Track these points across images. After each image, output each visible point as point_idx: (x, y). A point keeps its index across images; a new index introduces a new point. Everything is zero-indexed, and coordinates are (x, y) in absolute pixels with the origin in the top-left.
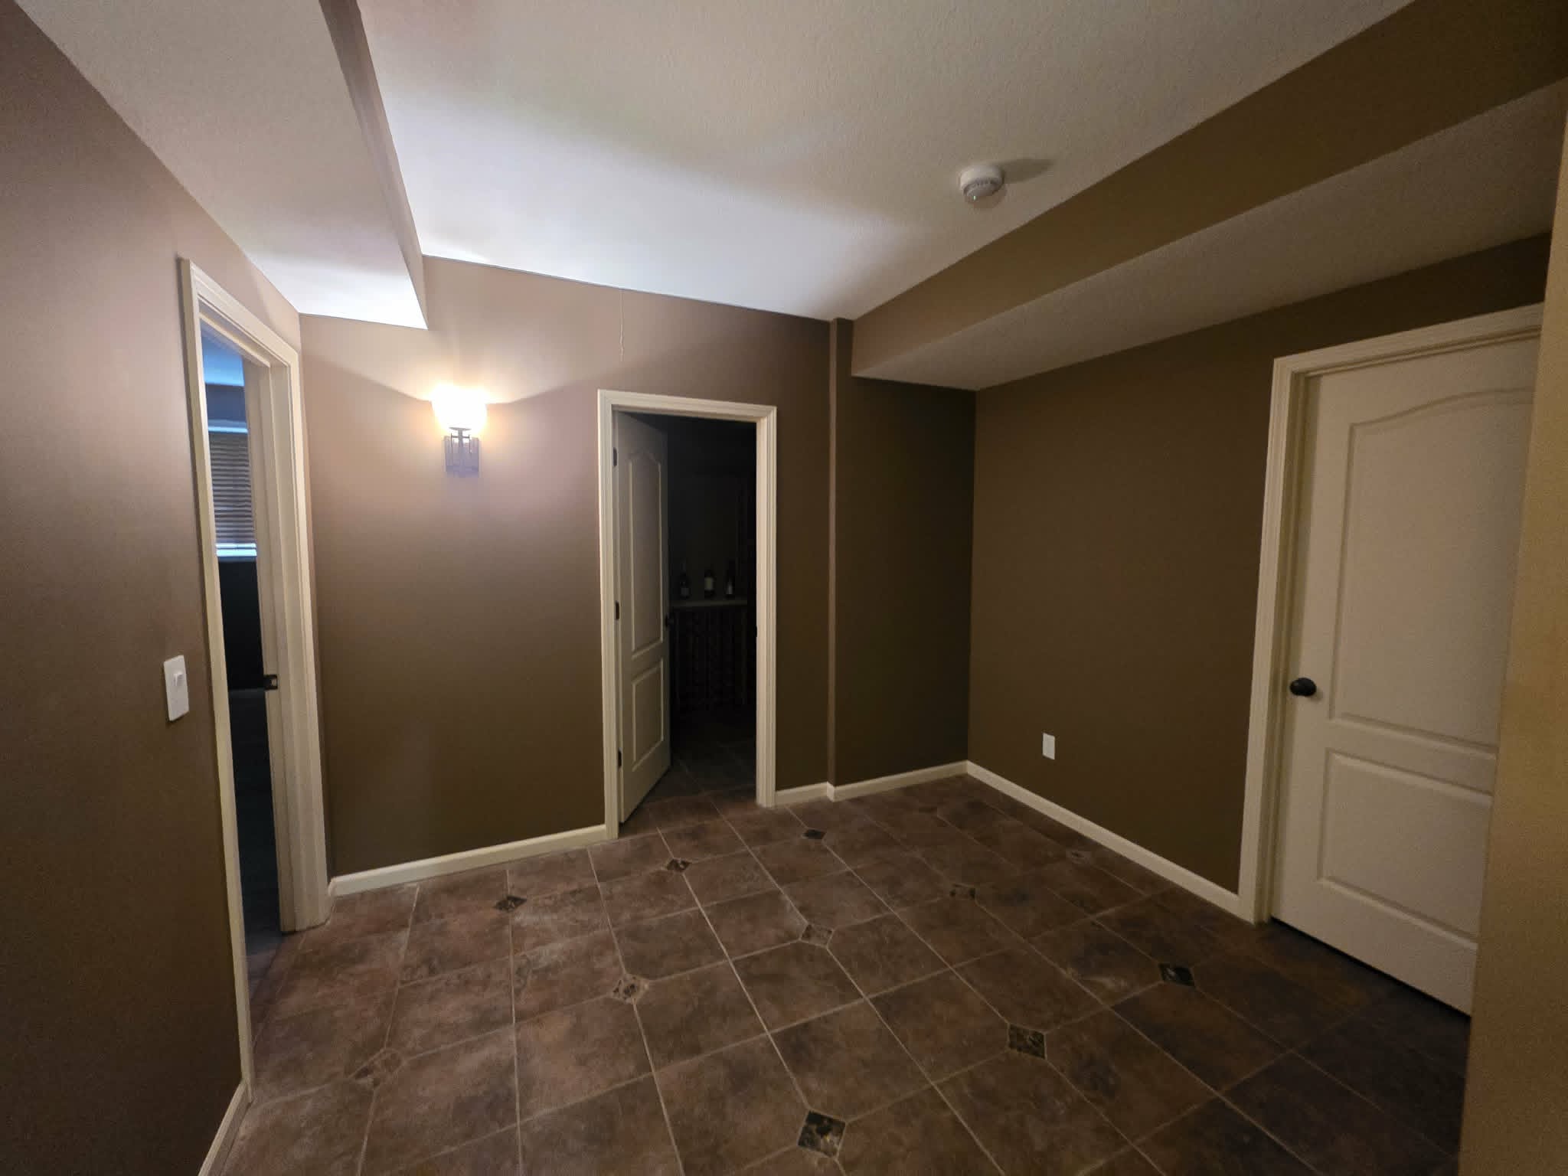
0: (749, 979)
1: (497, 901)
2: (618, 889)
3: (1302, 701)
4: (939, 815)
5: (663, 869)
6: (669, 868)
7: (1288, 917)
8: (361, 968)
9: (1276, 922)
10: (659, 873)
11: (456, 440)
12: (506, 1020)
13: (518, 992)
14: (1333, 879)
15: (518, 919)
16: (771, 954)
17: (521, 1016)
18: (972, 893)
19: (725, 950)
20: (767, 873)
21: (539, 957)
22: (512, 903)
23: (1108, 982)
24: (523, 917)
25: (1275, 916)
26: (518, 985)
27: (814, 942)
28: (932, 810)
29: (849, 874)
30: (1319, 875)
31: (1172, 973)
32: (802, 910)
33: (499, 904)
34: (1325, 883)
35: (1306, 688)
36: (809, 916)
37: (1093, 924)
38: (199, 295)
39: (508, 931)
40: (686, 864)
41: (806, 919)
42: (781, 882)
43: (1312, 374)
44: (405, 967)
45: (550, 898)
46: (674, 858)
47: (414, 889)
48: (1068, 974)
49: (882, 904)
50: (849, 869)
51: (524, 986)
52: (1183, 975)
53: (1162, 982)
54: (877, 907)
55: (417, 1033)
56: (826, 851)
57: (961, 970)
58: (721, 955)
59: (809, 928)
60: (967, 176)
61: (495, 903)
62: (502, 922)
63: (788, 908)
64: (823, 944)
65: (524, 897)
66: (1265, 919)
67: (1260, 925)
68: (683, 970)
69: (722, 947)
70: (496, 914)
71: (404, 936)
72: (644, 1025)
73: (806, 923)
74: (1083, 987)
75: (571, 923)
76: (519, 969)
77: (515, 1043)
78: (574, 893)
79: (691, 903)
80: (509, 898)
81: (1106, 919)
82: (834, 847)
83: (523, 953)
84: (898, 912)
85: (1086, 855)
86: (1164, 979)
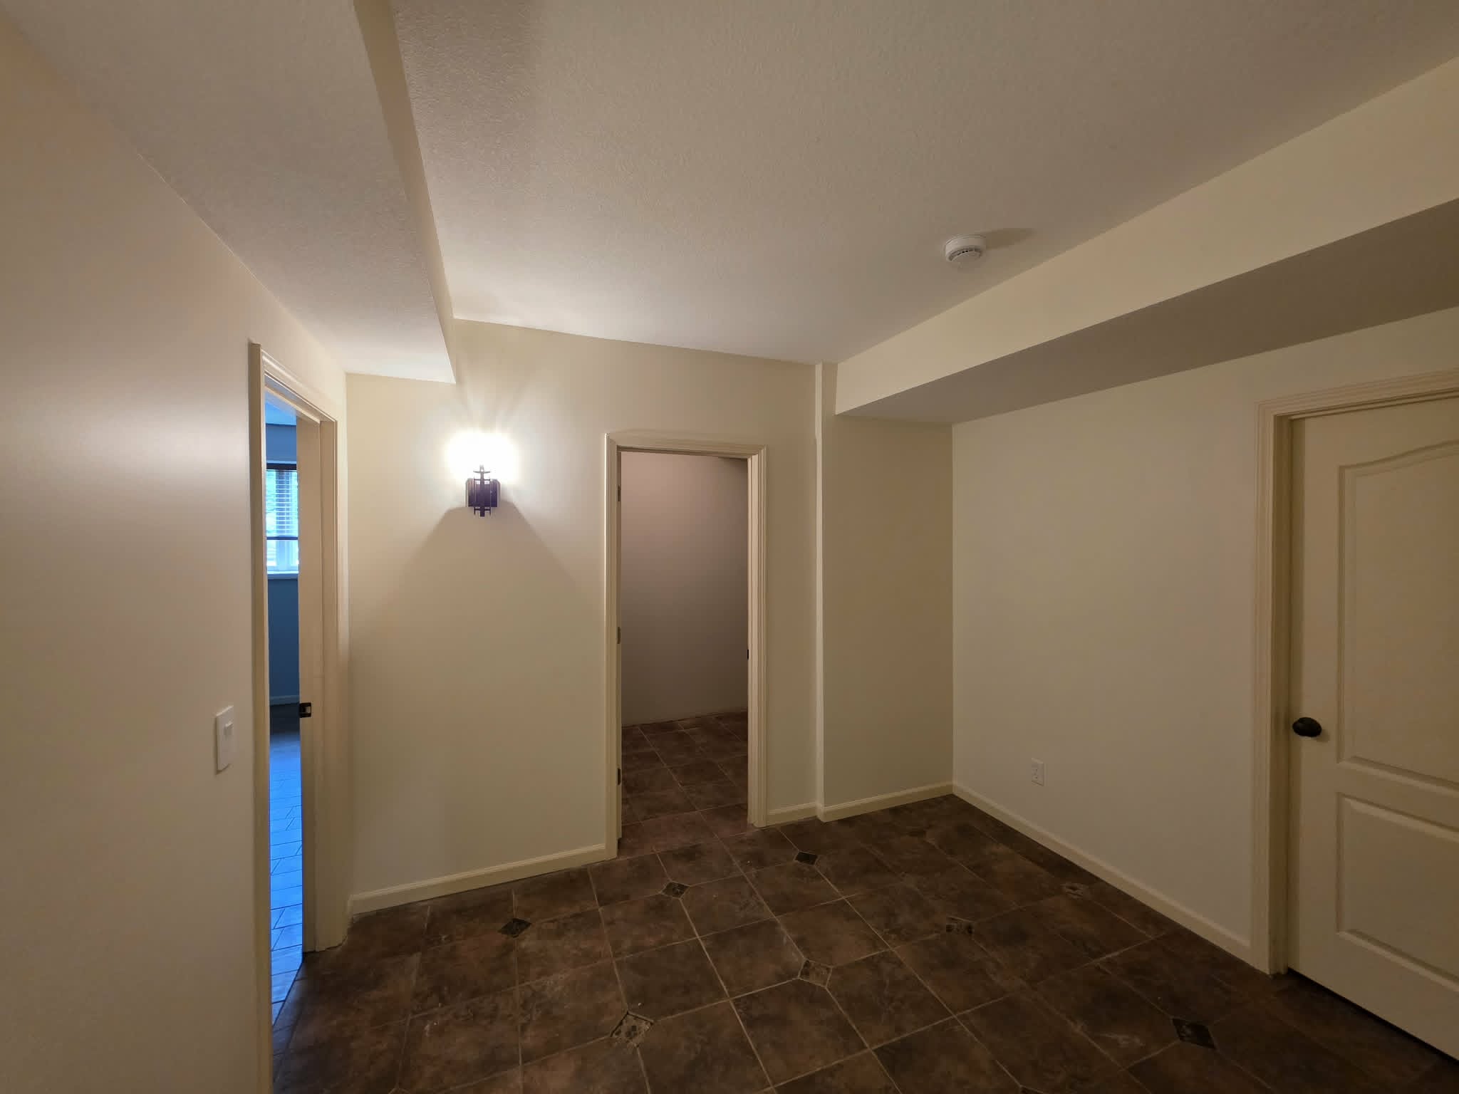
0: (750, 1022)
1: (504, 925)
2: (619, 913)
3: (1306, 741)
4: (931, 839)
5: (660, 892)
6: (667, 891)
7: (1306, 969)
8: (375, 994)
9: (1292, 974)
10: (657, 897)
11: (478, 482)
12: (512, 1062)
13: (524, 1028)
14: (1352, 931)
15: (523, 945)
16: (770, 992)
17: (528, 1057)
18: (969, 928)
19: (725, 987)
20: (762, 900)
21: (544, 987)
22: (516, 927)
23: (1122, 1039)
24: (528, 942)
25: (1293, 967)
26: (524, 1021)
27: (812, 980)
28: (920, 833)
29: (843, 903)
30: (1339, 927)
31: (1189, 1032)
32: (800, 942)
33: (506, 927)
34: (1345, 935)
35: (1310, 728)
36: (807, 951)
37: (1098, 969)
38: (266, 372)
39: (513, 957)
40: (683, 888)
41: (804, 954)
42: (778, 911)
43: (1294, 417)
44: (416, 995)
45: (552, 921)
46: (671, 881)
47: (426, 907)
48: (1078, 1029)
49: (879, 939)
50: (843, 898)
51: (530, 1021)
52: (1201, 1035)
53: (1178, 1041)
54: (874, 942)
55: (429, 1071)
56: (818, 877)
57: (964, 1018)
58: (720, 994)
59: (807, 964)
60: (952, 246)
61: (501, 925)
62: (508, 948)
63: (785, 941)
64: (821, 982)
65: (528, 920)
66: (1283, 971)
67: (1277, 976)
68: (686, 1008)
69: (722, 983)
70: (501, 939)
71: (415, 959)
72: (648, 1070)
73: (804, 959)
74: (1095, 1044)
75: (575, 952)
76: (525, 1002)
77: (521, 1087)
78: (576, 916)
79: (689, 932)
80: (515, 920)
81: (1109, 962)
82: (827, 875)
83: (528, 983)
84: (898, 950)
85: (1082, 889)
86: (1182, 1038)
